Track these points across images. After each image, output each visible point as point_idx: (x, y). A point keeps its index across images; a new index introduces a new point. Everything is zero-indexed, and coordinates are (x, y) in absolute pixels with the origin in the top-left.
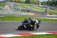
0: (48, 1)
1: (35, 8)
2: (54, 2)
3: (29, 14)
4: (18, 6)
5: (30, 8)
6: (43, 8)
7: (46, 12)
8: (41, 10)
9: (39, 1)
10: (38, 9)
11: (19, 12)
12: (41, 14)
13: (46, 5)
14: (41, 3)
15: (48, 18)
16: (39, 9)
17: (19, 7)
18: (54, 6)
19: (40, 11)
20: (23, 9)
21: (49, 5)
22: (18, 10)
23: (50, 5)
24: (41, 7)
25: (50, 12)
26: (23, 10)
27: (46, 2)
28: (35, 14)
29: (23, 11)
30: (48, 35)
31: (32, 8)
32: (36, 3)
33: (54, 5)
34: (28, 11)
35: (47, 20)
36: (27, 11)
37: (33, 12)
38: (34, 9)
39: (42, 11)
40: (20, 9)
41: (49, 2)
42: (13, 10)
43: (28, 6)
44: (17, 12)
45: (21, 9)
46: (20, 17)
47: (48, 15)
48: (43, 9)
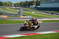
0: (21, 3)
1: (8, 10)
2: (27, 3)
3: (2, 16)
7: (19, 14)
8: (14, 12)
9: (12, 3)
12: (15, 16)
13: (19, 6)
14: (14, 5)
15: (21, 20)
16: (12, 11)
18: (27, 7)
19: (13, 13)
21: (22, 6)
23: (23, 6)
24: (14, 9)
25: (23, 13)
27: (19, 4)
28: (8, 16)
32: (8, 5)
33: (27, 6)
34: (1, 14)
35: (20, 22)
37: (6, 14)
43: (1, 9)
47: (21, 17)
48: (16, 11)
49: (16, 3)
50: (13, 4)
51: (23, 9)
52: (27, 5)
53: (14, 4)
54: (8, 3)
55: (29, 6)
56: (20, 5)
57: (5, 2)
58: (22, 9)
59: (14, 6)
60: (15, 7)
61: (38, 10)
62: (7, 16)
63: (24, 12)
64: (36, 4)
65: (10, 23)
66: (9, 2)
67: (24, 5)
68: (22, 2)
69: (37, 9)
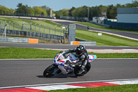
0: (72, 10)
1: (42, 26)
2: (87, 10)
3: (26, 40)
5: (28, 27)
6: (60, 26)
7: (67, 35)
8: (55, 30)
9: (50, 9)
10: (47, 28)
12: (56, 40)
13: (68, 17)
14: (54, 15)
16: (50, 29)
17: (2, 26)
18: (86, 21)
19: (52, 33)
20: (11, 28)
21: (73, 18)
23: (77, 18)
24: (55, 24)
25: (77, 34)
26: (11, 31)
27: (68, 12)
28: (40, 41)
29: (11, 33)
31: (33, 27)
32: (42, 13)
33: (86, 19)
34: (24, 34)
36: (21, 34)
37: (36, 36)
38: (37, 29)
39: (57, 34)
40: (4, 30)
41: (73, 12)
43: (24, 22)
45: (7, 30)
46: (3, 48)
47: (72, 43)
48: (60, 28)
49: (60, 11)
50: (53, 12)
51: (77, 25)
52: (86, 16)
53: (55, 13)
54: (42, 10)
55: (91, 19)
56: (70, 15)
57: (35, 8)
58: (73, 25)
59: (56, 16)
60: (57, 18)
61: (111, 28)
62: (37, 40)
63: (77, 31)
64: (108, 13)
65: (44, 57)
66: (44, 7)
67: (80, 16)
68: (73, 8)
69: (108, 26)
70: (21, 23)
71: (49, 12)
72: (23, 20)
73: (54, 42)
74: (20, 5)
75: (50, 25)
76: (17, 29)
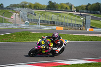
0: (88, 5)
3: (55, 28)
4: (35, 14)
5: (56, 18)
6: (79, 17)
7: (84, 24)
8: (76, 20)
9: (72, 5)
10: (70, 19)
11: (36, 25)
13: (85, 11)
15: (88, 35)
16: (72, 19)
17: (37, 17)
18: (98, 14)
19: (74, 22)
20: (44, 19)
21: (89, 11)
22: (35, 22)
23: (92, 11)
24: (75, 16)
25: (92, 23)
26: (43, 21)
27: (85, 7)
28: (65, 28)
29: (43, 23)
30: (89, 64)
31: (59, 18)
32: (66, 8)
33: (98, 12)
34: (53, 23)
35: (86, 39)
36: (51, 23)
37: (62, 24)
39: (77, 23)
40: (38, 20)
41: (89, 7)
42: (26, 22)
43: (53, 15)
44: (34, 26)
45: (41, 20)
46: (38, 34)
47: (88, 30)
48: (79, 19)
49: (80, 6)
50: (74, 7)
51: (91, 17)
52: (99, 10)
53: (76, 8)
54: (66, 6)
56: (87, 9)
57: (61, 4)
58: (89, 16)
59: (76, 10)
62: (63, 27)
63: (92, 21)
66: (68, 4)
67: (94, 10)
70: (51, 15)
71: (71, 7)
72: (53, 13)
73: (75, 29)
74: (50, 2)
75: (72, 17)
76: (48, 20)
